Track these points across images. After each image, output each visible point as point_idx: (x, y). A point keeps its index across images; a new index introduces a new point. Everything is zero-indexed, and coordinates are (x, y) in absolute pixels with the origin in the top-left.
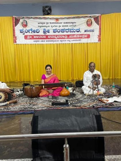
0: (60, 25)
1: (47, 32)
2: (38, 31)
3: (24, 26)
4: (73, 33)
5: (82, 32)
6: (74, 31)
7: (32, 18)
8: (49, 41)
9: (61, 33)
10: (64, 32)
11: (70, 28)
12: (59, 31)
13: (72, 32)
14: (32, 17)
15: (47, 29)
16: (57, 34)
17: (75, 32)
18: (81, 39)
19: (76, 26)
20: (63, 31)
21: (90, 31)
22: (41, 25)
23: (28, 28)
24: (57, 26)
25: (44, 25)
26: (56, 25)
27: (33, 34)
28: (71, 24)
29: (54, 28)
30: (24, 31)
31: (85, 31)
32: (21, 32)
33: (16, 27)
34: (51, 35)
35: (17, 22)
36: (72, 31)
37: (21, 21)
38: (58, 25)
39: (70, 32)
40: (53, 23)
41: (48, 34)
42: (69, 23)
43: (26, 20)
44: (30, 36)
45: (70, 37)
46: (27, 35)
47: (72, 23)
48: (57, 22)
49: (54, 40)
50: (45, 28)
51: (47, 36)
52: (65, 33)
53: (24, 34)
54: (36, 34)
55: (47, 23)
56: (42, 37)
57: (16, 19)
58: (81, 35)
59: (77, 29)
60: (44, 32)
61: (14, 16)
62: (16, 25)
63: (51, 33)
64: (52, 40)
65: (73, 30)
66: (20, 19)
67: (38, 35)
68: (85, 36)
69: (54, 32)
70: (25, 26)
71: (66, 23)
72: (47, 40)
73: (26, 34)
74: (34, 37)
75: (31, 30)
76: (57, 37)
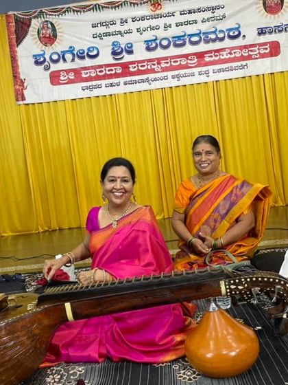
0: (168, 21)
1: (124, 53)
2: (95, 53)
3: (46, 40)
4: (218, 45)
5: (251, 37)
6: (221, 35)
7: (69, 10)
8: (135, 82)
9: (173, 51)
10: (183, 45)
11: (204, 27)
12: (165, 43)
13: (214, 41)
14: (71, 5)
15: (123, 41)
16: (159, 53)
17: (222, 39)
18: (249, 62)
19: (224, 16)
20: (179, 41)
21: (280, 29)
22: (102, 30)
23: (59, 47)
24: (156, 28)
25: (112, 29)
26: (153, 23)
27: (79, 64)
28: (208, 14)
29: (149, 35)
30: (48, 59)
31: (261, 32)
32: (37, 63)
33: (21, 46)
34: (139, 62)
35: (20, 31)
36: (213, 36)
37: (36, 24)
38: (161, 22)
39: (207, 42)
40: (143, 19)
41: (127, 58)
42: (199, 10)
43: (51, 19)
44: (68, 71)
45: (207, 59)
46: (59, 72)
47: (209, 9)
48: (158, 12)
49: (151, 76)
50: (118, 38)
51: (125, 66)
52: (188, 49)
53: (47, 68)
54: (88, 62)
55: (123, 22)
56: (108, 73)
57: (17, 20)
58: (246, 47)
59: (230, 30)
60: (114, 53)
61: (10, 13)
62: (19, 40)
63: (140, 54)
64: (144, 77)
65: (214, 32)
66: (30, 20)
67: (94, 68)
68: (262, 52)
69: (148, 49)
71: (190, 12)
72: (128, 79)
73: (54, 67)
74: (84, 76)
75: (71, 50)
76: (159, 63)
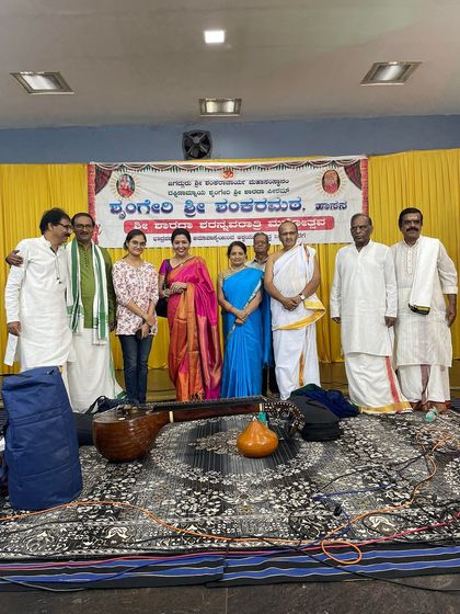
0: (238, 188)
1: (196, 211)
2: (169, 208)
3: (124, 192)
4: (281, 214)
5: (310, 210)
6: (284, 206)
7: (148, 167)
8: (204, 238)
9: (240, 215)
10: (250, 210)
11: (269, 197)
12: (234, 207)
13: (277, 210)
14: (150, 163)
15: (196, 201)
16: (228, 215)
17: (285, 209)
18: (306, 232)
19: (288, 190)
20: (247, 207)
21: (335, 207)
22: (177, 188)
23: (135, 199)
24: (227, 193)
25: (186, 189)
26: (225, 188)
27: (153, 216)
28: (275, 186)
29: (220, 198)
30: (124, 209)
31: (319, 207)
32: (113, 211)
33: (99, 195)
34: (210, 221)
35: (101, 179)
36: (277, 206)
37: (115, 176)
38: (232, 188)
39: (271, 210)
40: (216, 183)
41: (198, 216)
42: (266, 182)
43: (130, 173)
44: (142, 222)
45: (270, 225)
46: (133, 221)
47: (274, 182)
48: (229, 179)
49: (219, 235)
50: (191, 198)
51: (196, 223)
52: (254, 214)
53: (123, 217)
54: (162, 216)
55: (198, 184)
57: (98, 170)
58: (305, 218)
59: (292, 202)
60: (187, 210)
61: (93, 163)
62: (98, 189)
63: (211, 214)
64: (213, 235)
65: (278, 202)
66: (111, 172)
67: (167, 221)
68: (319, 224)
69: (218, 210)
70: (128, 191)
71: (258, 182)
72: (198, 235)
73: (129, 217)
74: (156, 227)
75: (147, 204)
76: (227, 224)
